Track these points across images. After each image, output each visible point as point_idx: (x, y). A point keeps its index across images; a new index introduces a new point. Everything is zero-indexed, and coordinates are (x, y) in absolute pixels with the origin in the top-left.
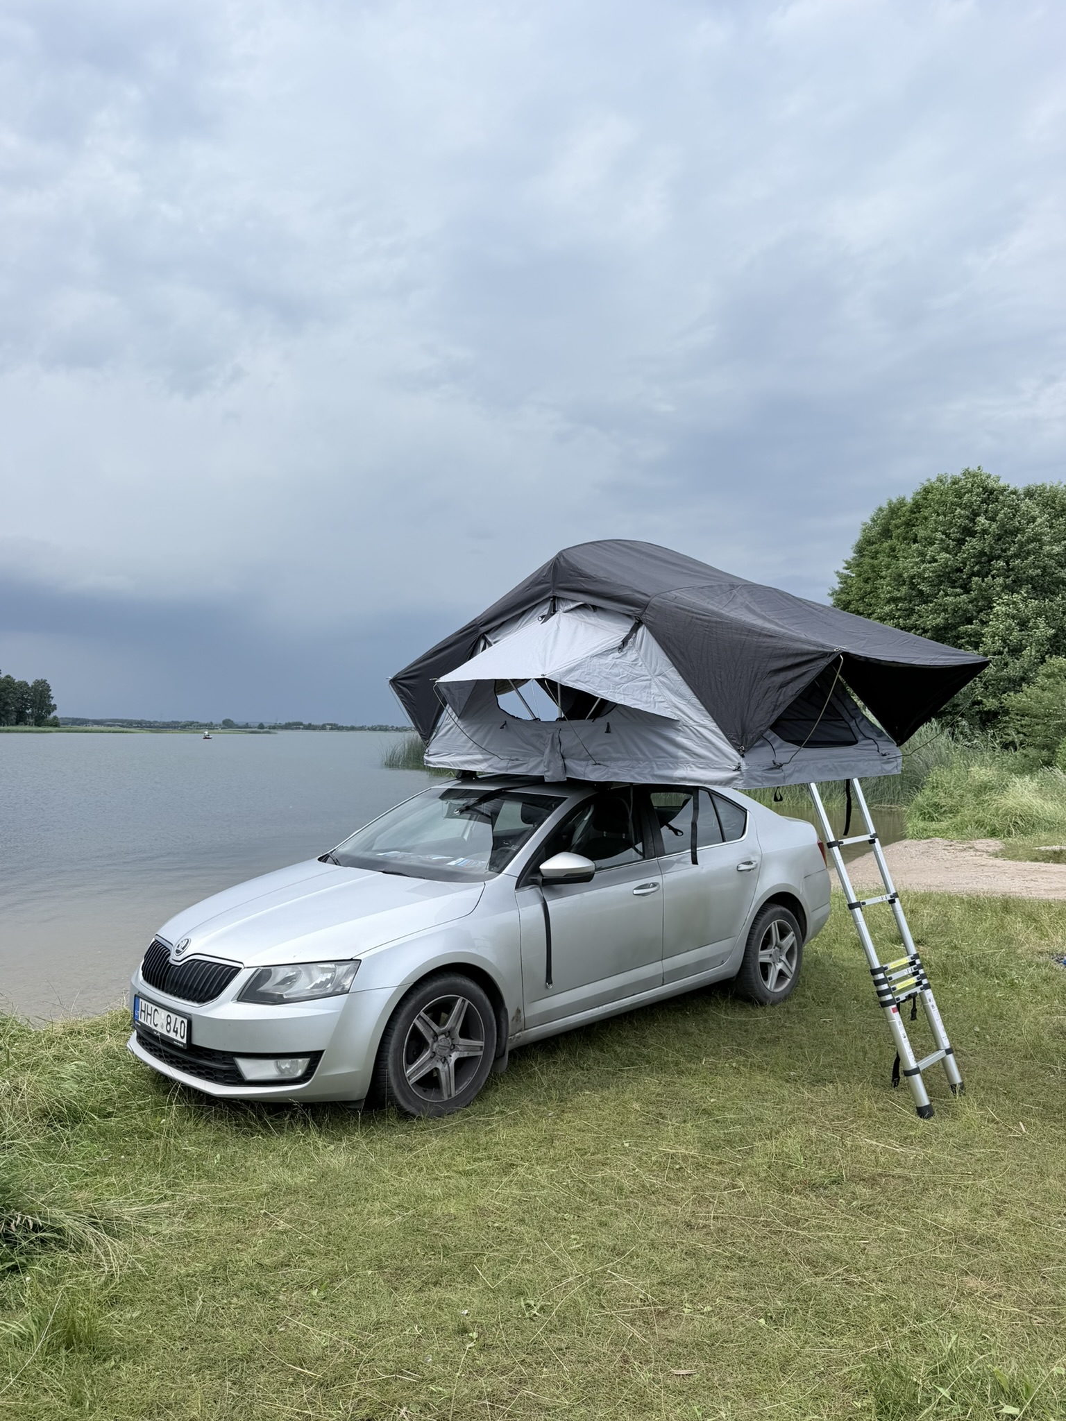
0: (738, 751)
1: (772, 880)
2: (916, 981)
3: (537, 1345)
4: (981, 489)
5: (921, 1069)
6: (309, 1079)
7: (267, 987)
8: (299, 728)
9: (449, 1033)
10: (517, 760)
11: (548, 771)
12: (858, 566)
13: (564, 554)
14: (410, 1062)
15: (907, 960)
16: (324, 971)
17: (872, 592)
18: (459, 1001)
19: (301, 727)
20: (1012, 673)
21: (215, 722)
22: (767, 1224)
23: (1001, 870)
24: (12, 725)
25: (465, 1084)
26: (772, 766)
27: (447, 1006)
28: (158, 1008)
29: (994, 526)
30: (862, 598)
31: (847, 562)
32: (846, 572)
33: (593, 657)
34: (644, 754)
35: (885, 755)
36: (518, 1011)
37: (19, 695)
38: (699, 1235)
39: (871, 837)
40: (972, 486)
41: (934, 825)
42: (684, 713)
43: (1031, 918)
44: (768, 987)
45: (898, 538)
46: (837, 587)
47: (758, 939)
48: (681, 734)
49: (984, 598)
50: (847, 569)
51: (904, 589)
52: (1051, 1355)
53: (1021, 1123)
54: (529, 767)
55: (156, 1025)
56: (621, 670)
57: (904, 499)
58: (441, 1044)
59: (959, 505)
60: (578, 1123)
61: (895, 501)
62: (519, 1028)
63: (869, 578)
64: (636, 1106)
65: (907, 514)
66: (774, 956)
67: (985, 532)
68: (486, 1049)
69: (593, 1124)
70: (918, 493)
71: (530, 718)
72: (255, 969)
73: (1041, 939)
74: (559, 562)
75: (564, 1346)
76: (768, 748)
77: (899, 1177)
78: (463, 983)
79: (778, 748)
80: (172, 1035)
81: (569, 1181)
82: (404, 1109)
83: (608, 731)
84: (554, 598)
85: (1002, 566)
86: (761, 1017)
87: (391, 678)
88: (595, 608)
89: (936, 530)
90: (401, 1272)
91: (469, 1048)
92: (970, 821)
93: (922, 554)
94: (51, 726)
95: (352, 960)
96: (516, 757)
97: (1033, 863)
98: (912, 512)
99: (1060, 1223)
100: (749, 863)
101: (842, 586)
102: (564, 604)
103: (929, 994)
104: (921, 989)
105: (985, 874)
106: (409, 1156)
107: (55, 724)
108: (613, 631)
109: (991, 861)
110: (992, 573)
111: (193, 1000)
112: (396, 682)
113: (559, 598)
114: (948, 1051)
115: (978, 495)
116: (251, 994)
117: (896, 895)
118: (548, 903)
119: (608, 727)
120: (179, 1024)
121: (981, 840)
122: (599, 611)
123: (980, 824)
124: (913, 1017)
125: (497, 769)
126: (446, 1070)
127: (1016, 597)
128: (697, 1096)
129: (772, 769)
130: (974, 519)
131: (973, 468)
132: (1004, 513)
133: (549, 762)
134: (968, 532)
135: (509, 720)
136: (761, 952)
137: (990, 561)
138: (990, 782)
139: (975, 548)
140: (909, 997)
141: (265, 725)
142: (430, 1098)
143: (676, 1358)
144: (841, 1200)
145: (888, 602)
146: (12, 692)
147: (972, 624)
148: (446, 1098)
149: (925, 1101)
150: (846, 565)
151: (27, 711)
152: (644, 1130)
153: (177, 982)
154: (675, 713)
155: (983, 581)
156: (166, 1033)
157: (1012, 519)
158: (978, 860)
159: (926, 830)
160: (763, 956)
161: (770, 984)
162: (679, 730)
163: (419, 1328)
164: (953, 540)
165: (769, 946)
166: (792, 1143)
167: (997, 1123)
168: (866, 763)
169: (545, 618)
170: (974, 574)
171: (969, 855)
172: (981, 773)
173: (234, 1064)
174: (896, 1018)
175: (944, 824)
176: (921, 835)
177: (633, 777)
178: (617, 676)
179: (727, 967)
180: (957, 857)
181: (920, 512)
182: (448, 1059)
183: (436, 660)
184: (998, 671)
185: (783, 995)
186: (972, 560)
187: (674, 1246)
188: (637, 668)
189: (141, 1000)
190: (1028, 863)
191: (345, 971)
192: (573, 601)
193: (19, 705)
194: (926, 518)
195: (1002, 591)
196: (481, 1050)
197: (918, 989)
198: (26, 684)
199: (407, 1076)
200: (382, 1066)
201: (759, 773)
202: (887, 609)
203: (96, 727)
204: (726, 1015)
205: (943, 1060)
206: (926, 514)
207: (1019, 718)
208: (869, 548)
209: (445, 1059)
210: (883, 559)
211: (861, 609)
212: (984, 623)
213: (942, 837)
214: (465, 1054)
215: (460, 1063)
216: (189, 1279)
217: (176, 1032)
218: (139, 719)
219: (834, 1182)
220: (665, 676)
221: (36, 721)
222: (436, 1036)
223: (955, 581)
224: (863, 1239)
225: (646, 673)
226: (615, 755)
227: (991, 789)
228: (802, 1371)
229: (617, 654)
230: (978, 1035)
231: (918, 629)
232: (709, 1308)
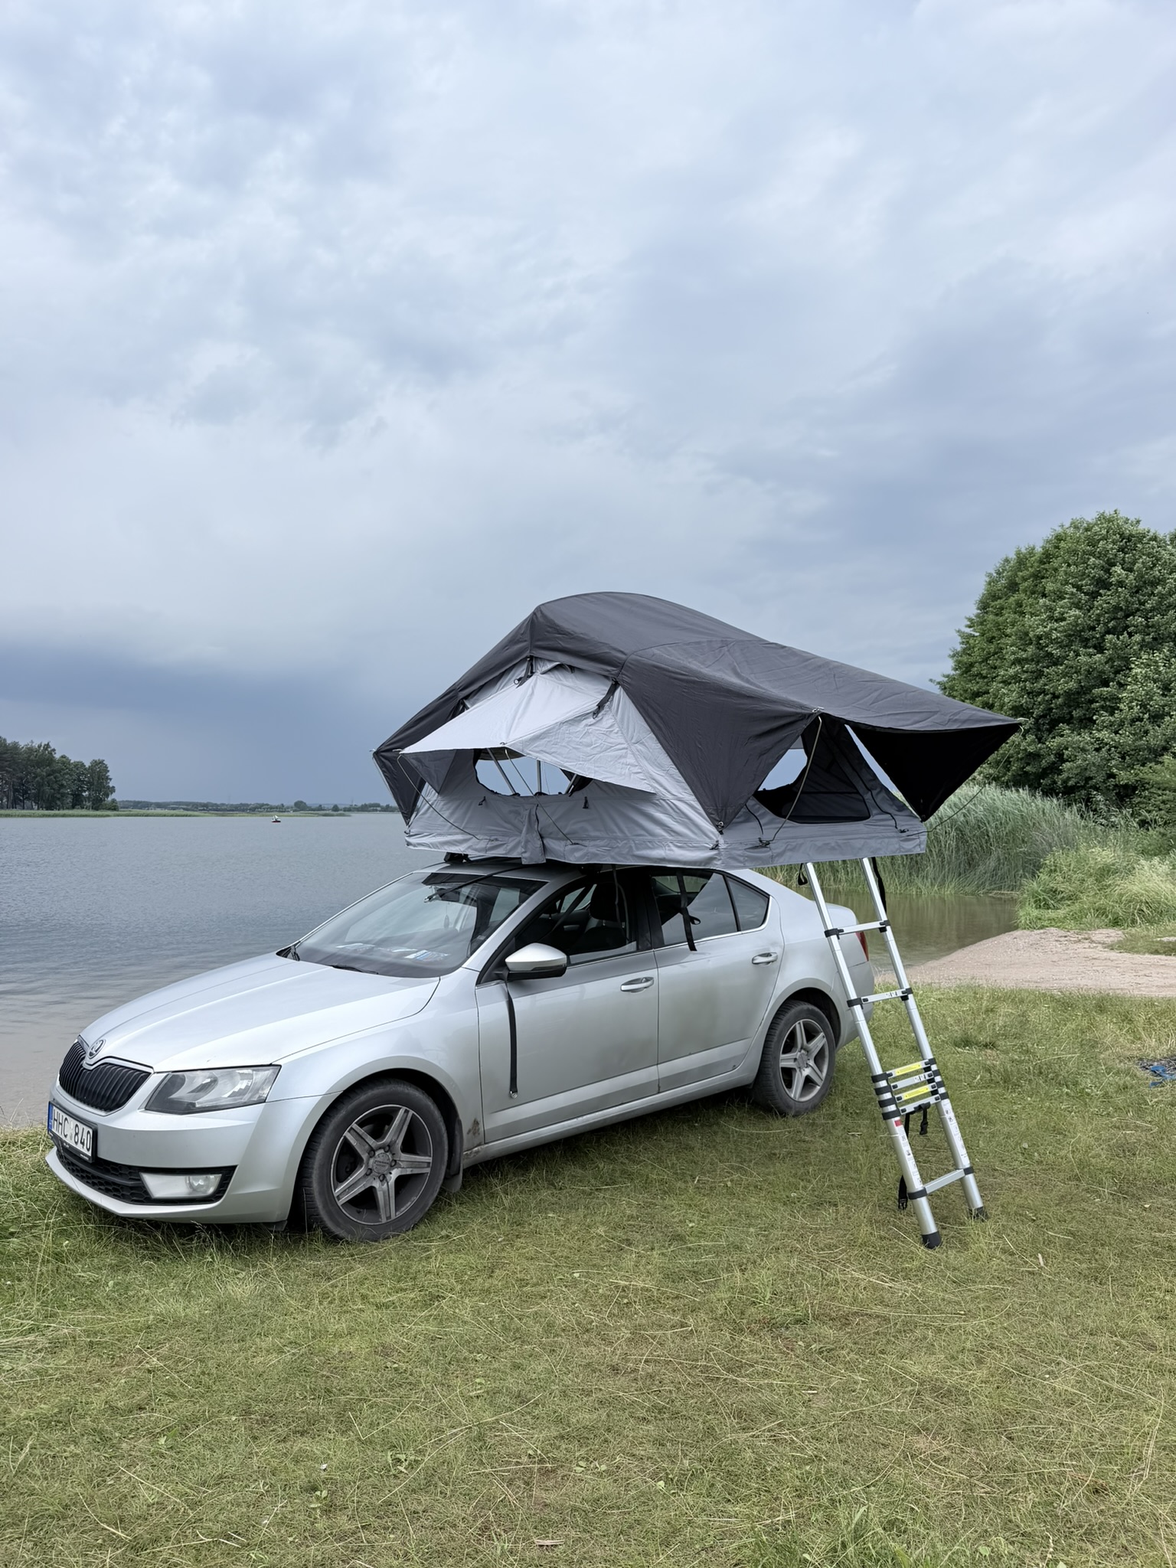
0: (717, 826)
1: (795, 975)
2: (930, 1089)
3: (390, 1507)
4: (1118, 536)
5: (928, 1192)
6: (220, 1197)
7: (182, 1094)
8: (376, 810)
9: (389, 1148)
10: (497, 840)
11: (525, 852)
12: (982, 624)
13: (543, 608)
14: (340, 1179)
15: (920, 1065)
16: (244, 1077)
17: (996, 653)
18: (401, 1112)
19: (379, 809)
20: (1153, 742)
21: (286, 804)
22: (705, 1369)
23: (1113, 964)
24: (68, 808)
25: (409, 1205)
26: (758, 843)
27: (386, 1118)
28: (68, 1117)
29: (1131, 577)
30: (986, 660)
31: (970, 620)
32: (969, 631)
33: (563, 723)
34: (622, 831)
35: (903, 831)
36: (476, 1123)
37: (75, 777)
38: (622, 1381)
39: (881, 924)
40: (1108, 532)
41: (1051, 914)
42: (661, 785)
43: (1127, 1018)
44: (792, 1096)
45: (1025, 591)
46: (959, 648)
47: (779, 1041)
48: (659, 809)
49: (1119, 658)
50: (970, 627)
51: (1031, 649)
52: (986, 1531)
53: (1040, 1256)
54: (509, 848)
55: (66, 1136)
56: (594, 739)
57: (1033, 549)
58: (378, 1159)
59: (1093, 554)
60: (530, 1250)
61: (1024, 551)
62: (477, 1142)
63: (993, 638)
64: (601, 1230)
65: (1036, 564)
66: (800, 1060)
67: (1121, 584)
68: (434, 1166)
69: (545, 1251)
70: (1048, 542)
71: (510, 793)
72: (165, 1074)
73: (1133, 1042)
74: (537, 618)
75: (420, 1508)
76: (755, 824)
77: (878, 1316)
78: (406, 1091)
79: (766, 824)
80: (79, 1147)
81: (497, 1316)
82: (332, 1233)
83: (586, 807)
84: (532, 658)
85: (1141, 622)
86: (777, 1129)
87: (375, 750)
88: (572, 669)
89: (1067, 583)
90: (271, 1417)
91: (413, 1164)
92: (1089, 909)
93: (1051, 609)
94: (109, 809)
95: (271, 1065)
96: (496, 837)
97: (1153, 956)
98: (1041, 562)
99: (1049, 1374)
100: (768, 955)
101: (964, 646)
102: (542, 664)
103: (946, 1105)
104: (937, 1099)
105: (1094, 968)
106: (325, 1285)
107: (114, 807)
108: (593, 692)
109: (1105, 954)
110: (1129, 630)
111: (101, 1108)
112: (377, 755)
113: (536, 658)
114: (967, 1171)
115: (1114, 543)
116: (162, 1102)
117: (910, 991)
118: (513, 1000)
119: (586, 802)
120: (86, 1132)
121: (1101, 931)
122: (577, 672)
123: (1101, 912)
124: (923, 1130)
125: (476, 850)
126: (384, 1189)
127: (1158, 656)
128: (676, 1220)
129: (757, 847)
130: (1109, 570)
131: (1109, 512)
132: (1143, 563)
133: (527, 842)
134: (1103, 584)
135: (489, 796)
136: (782, 1056)
137: (1127, 616)
138: (1113, 865)
139: (1109, 603)
140: (919, 1108)
141: (340, 807)
142: (363, 1220)
143: (544, 1526)
144: (800, 1343)
145: (1013, 663)
146: (67, 773)
147: (1108, 686)
148: (384, 1220)
149: (932, 1228)
150: (969, 623)
151: (84, 794)
152: (603, 1258)
153: (87, 1089)
154: (651, 786)
155: (1118, 639)
156: (74, 1145)
157: (1151, 568)
158: (1091, 953)
159: (1040, 919)
160: (786, 1061)
161: (795, 1092)
162: (656, 804)
163: (265, 1484)
164: (1086, 594)
165: (793, 1049)
166: (763, 1278)
167: (1012, 1254)
168: (879, 841)
169: (521, 681)
170: (1108, 632)
171: (1083, 949)
172: (1104, 855)
173: (140, 1180)
174: (900, 1132)
175: (1061, 913)
176: (1033, 925)
177: (613, 857)
178: (589, 745)
179: (743, 1071)
180: (1067, 949)
181: (1049, 562)
182: (388, 1177)
183: (418, 729)
184: (1134, 741)
185: (810, 1105)
186: (1106, 615)
187: (589, 1394)
188: (612, 735)
189: (54, 1108)
190: (1147, 956)
191: (264, 1078)
192: (550, 661)
193: (74, 788)
194: (1056, 570)
195: (1140, 650)
196: (428, 1166)
197: (932, 1100)
198: (83, 765)
199: (335, 1195)
200: (306, 1184)
201: (739, 852)
202: (1011, 671)
203: (159, 811)
204: (737, 1128)
205: (962, 1180)
206: (1056, 565)
207: (1160, 792)
208: (993, 604)
209: (384, 1177)
210: (1009, 616)
211: (984, 672)
212: (1121, 685)
213: (1058, 927)
214: (409, 1172)
215: (402, 1182)
216: (27, 1422)
217: (83, 1143)
218: (205, 801)
219: (798, 1321)
220: (642, 743)
221: (93, 804)
222: (372, 1152)
223: (1087, 640)
224: (811, 1388)
225: (623, 741)
226: (593, 834)
227: (1116, 872)
228: (687, 1544)
229: (591, 720)
230: (1024, 1151)
231: (1048, 694)
232: (604, 1467)
